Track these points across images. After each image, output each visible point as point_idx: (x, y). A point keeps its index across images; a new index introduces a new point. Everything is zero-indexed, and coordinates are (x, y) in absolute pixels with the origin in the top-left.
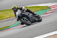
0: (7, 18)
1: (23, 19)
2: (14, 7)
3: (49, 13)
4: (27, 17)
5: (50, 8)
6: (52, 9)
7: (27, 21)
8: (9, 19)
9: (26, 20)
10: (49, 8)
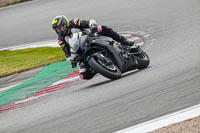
1: (96, 58)
7: (109, 64)
9: (104, 61)
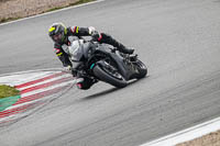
2: (56, 26)
3: (13, 111)
4: (110, 59)
5: (18, 93)
6: (23, 95)
9: (109, 69)
10: (15, 91)
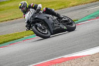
0: (73, 6)
2: (22, 4)
4: (44, 22)
7: (43, 30)
8: (76, 7)
